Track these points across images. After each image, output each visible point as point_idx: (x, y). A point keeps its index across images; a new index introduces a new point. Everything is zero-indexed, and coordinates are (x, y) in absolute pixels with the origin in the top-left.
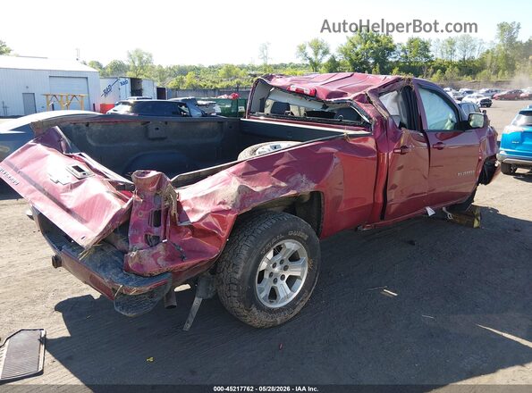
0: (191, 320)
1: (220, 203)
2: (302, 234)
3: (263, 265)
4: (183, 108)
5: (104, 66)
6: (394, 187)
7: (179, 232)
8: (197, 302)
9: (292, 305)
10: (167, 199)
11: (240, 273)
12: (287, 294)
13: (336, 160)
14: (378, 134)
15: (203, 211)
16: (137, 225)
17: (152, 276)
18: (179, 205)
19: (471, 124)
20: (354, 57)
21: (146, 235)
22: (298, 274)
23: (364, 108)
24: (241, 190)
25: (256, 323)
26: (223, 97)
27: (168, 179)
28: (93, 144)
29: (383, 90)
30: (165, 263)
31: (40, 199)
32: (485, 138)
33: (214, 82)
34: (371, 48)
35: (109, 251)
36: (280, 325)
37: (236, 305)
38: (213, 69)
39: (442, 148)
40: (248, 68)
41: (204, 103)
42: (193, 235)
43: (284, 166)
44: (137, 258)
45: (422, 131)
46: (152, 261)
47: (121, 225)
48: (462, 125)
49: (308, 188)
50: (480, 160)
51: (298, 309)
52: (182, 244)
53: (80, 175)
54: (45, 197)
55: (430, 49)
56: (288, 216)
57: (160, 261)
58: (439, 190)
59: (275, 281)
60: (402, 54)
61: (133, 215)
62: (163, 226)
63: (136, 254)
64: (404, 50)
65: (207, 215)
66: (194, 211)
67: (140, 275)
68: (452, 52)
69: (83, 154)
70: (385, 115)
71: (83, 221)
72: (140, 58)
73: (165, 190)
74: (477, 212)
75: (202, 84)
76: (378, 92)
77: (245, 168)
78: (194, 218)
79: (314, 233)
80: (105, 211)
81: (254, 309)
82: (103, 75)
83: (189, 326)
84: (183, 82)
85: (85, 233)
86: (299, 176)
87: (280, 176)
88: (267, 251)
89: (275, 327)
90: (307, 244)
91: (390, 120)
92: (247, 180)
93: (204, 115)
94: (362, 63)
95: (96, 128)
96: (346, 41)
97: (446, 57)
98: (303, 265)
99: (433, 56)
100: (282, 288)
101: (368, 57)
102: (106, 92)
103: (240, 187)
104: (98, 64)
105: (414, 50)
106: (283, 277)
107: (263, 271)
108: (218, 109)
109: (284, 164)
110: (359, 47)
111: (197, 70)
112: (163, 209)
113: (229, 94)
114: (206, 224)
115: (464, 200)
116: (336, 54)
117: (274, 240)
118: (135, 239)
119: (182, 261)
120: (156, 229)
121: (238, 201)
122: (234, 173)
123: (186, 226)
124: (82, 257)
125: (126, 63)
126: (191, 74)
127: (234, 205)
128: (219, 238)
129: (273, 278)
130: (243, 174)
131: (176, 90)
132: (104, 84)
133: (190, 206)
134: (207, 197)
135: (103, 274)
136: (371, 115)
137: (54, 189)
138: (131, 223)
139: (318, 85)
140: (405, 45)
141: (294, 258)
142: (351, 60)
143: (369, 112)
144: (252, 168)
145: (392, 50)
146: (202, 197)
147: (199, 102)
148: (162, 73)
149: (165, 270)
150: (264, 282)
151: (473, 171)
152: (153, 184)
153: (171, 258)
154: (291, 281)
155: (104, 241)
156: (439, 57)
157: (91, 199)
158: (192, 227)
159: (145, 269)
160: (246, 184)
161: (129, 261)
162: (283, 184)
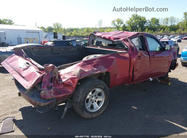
0: (64, 115)
1: (73, 75)
2: (102, 86)
3: (88, 97)
4: (70, 43)
5: (45, 28)
6: (137, 70)
7: (59, 85)
8: (66, 109)
9: (99, 111)
10: (55, 74)
11: (80, 99)
12: (97, 107)
13: (115, 61)
14: (130, 52)
15: (67, 78)
16: (45, 82)
17: (49, 100)
18: (59, 76)
19: (166, 49)
20: (132, 25)
21: (48, 86)
22: (101, 100)
23: (126, 43)
24: (81, 71)
25: (86, 117)
26: (85, 39)
27: (56, 67)
28: (34, 55)
29: (133, 37)
30: (53, 95)
31: (15, 73)
32: (172, 54)
33: (83, 34)
34: (138, 22)
35: (35, 91)
36: (94, 118)
37: (78, 110)
38: (82, 29)
39: (154, 57)
40: (94, 29)
41: (78, 41)
42: (64, 86)
43: (96, 63)
44: (44, 94)
45: (147, 51)
46: (49, 94)
47: (39, 82)
48: (162, 49)
49: (104, 70)
50: (169, 61)
51: (101, 113)
52: (60, 89)
53: (28, 65)
54: (16, 73)
55: (159, 22)
56: (97, 80)
57: (52, 94)
58: (154, 72)
59: (93, 102)
60: (149, 23)
61: (43, 79)
62: (53, 83)
63: (44, 92)
64: (150, 22)
65: (68, 79)
66: (64, 78)
67: (45, 99)
68: (167, 23)
69: (30, 58)
70: (133, 46)
71: (28, 81)
72: (58, 26)
73: (54, 71)
74: (170, 80)
75: (78, 34)
76: (131, 38)
77: (83, 63)
78: (64, 80)
79: (106, 86)
80: (35, 77)
81: (85, 112)
82: (45, 31)
83: (63, 117)
84: (72, 34)
85: (27, 85)
86: (101, 66)
87: (94, 66)
88: (89, 92)
89: (92, 118)
90: (104, 90)
91: (135, 47)
92: (83, 67)
93: (77, 45)
94: (134, 27)
95: (36, 50)
96: (129, 19)
97: (165, 25)
98: (103, 97)
99: (160, 24)
100: (95, 105)
101: (137, 25)
102: (45, 37)
103: (80, 70)
104: (43, 28)
105: (153, 22)
106: (95, 101)
107: (88, 99)
108: (83, 43)
109: (96, 62)
110: (133, 21)
111: (77, 30)
112: (53, 77)
113: (87, 38)
114: (68, 82)
115: (165, 75)
116: (125, 24)
117: (92, 88)
118: (44, 87)
119: (60, 95)
120: (51, 84)
121: (79, 75)
122: (79, 65)
123: (61, 83)
124: (26, 92)
125: (53, 27)
126: (75, 31)
127: (78, 76)
128: (73, 87)
129: (92, 101)
130: (82, 66)
131: (69, 36)
132: (45, 34)
133: (63, 76)
134: (69, 73)
135: (33, 99)
136: (128, 46)
137: (19, 70)
138: (43, 82)
139: (111, 35)
140: (150, 20)
141: (100, 94)
142: (131, 26)
143: (127, 45)
144: (85, 64)
145: (145, 22)
146: (67, 73)
147: (77, 41)
148: (65, 31)
149: (53, 98)
150: (89, 103)
151: (167, 65)
152: (51, 69)
153: (56, 93)
154: (99, 103)
155: (34, 87)
156: (163, 24)
157: (31, 73)
158: (63, 83)
159: (46, 97)
160: (83, 69)
161: (41, 94)
162: (95, 69)
